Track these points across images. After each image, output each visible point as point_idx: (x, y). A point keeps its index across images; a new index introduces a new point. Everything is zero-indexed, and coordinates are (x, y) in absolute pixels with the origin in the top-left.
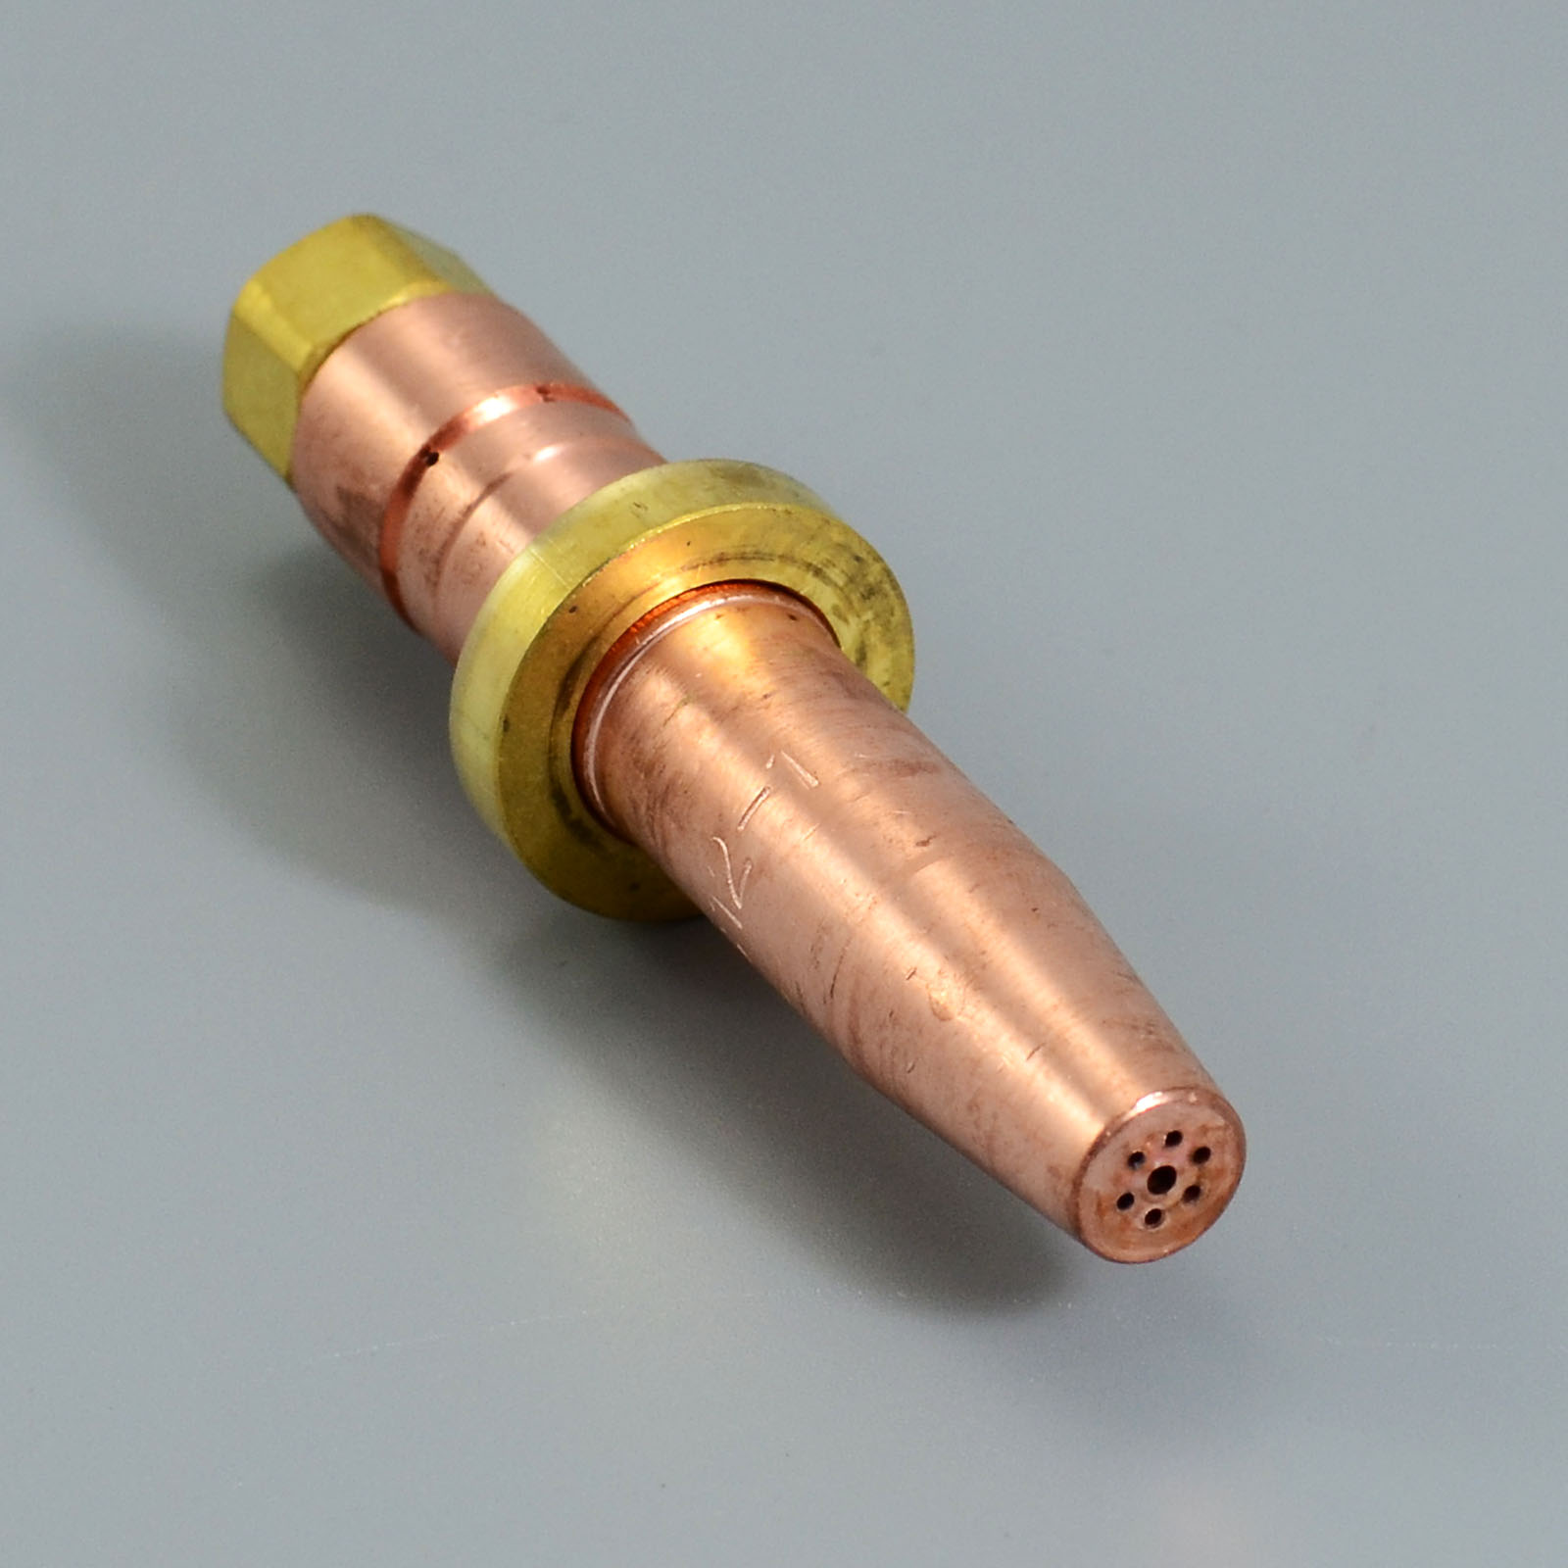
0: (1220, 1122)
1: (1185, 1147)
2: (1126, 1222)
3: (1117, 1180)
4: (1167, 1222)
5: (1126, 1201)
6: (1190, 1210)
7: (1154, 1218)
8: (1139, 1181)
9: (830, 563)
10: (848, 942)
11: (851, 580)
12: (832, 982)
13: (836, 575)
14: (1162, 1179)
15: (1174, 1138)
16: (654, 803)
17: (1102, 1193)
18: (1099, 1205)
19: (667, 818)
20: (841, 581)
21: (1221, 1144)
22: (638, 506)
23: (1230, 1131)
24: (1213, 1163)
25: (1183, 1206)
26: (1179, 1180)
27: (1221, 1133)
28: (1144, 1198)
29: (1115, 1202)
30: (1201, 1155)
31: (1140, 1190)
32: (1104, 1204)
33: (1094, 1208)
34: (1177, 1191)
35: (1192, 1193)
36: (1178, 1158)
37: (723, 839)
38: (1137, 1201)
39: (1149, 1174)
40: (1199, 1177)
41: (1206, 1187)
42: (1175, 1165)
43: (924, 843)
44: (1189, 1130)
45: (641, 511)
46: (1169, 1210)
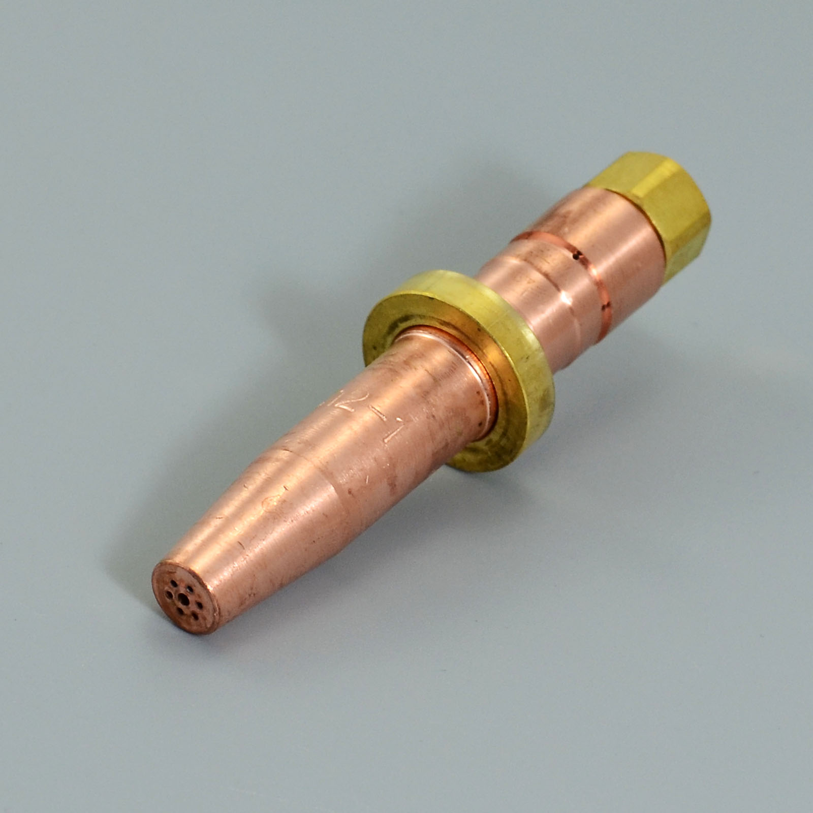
0: (209, 626)
1: (198, 611)
2: (166, 584)
3: (181, 580)
4: (168, 600)
5: (174, 584)
6: (174, 610)
7: (170, 595)
8: (182, 590)
9: (508, 439)
10: (306, 459)
11: (503, 448)
12: (290, 450)
13: (504, 442)
14: (184, 599)
15: (200, 605)
16: (392, 365)
17: (176, 574)
18: (171, 573)
19: (383, 371)
20: (502, 443)
21: (200, 625)
22: (527, 358)
23: (206, 630)
24: (192, 620)
25: (175, 607)
26: (185, 606)
27: (204, 625)
28: (177, 591)
29: (174, 579)
30: (195, 616)
31: (179, 590)
32: (172, 575)
33: (170, 571)
34: (181, 605)
35: (180, 611)
36: (193, 607)
37: (367, 399)
38: (175, 589)
39: (186, 594)
40: (186, 614)
41: (184, 618)
42: (190, 605)
43: (350, 492)
44: (204, 612)
45: (524, 359)
46: (173, 601)
